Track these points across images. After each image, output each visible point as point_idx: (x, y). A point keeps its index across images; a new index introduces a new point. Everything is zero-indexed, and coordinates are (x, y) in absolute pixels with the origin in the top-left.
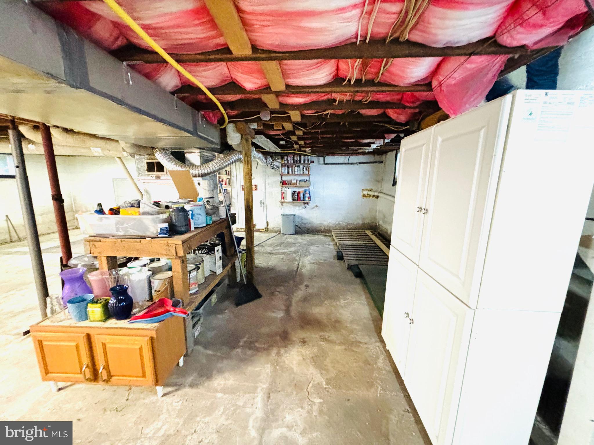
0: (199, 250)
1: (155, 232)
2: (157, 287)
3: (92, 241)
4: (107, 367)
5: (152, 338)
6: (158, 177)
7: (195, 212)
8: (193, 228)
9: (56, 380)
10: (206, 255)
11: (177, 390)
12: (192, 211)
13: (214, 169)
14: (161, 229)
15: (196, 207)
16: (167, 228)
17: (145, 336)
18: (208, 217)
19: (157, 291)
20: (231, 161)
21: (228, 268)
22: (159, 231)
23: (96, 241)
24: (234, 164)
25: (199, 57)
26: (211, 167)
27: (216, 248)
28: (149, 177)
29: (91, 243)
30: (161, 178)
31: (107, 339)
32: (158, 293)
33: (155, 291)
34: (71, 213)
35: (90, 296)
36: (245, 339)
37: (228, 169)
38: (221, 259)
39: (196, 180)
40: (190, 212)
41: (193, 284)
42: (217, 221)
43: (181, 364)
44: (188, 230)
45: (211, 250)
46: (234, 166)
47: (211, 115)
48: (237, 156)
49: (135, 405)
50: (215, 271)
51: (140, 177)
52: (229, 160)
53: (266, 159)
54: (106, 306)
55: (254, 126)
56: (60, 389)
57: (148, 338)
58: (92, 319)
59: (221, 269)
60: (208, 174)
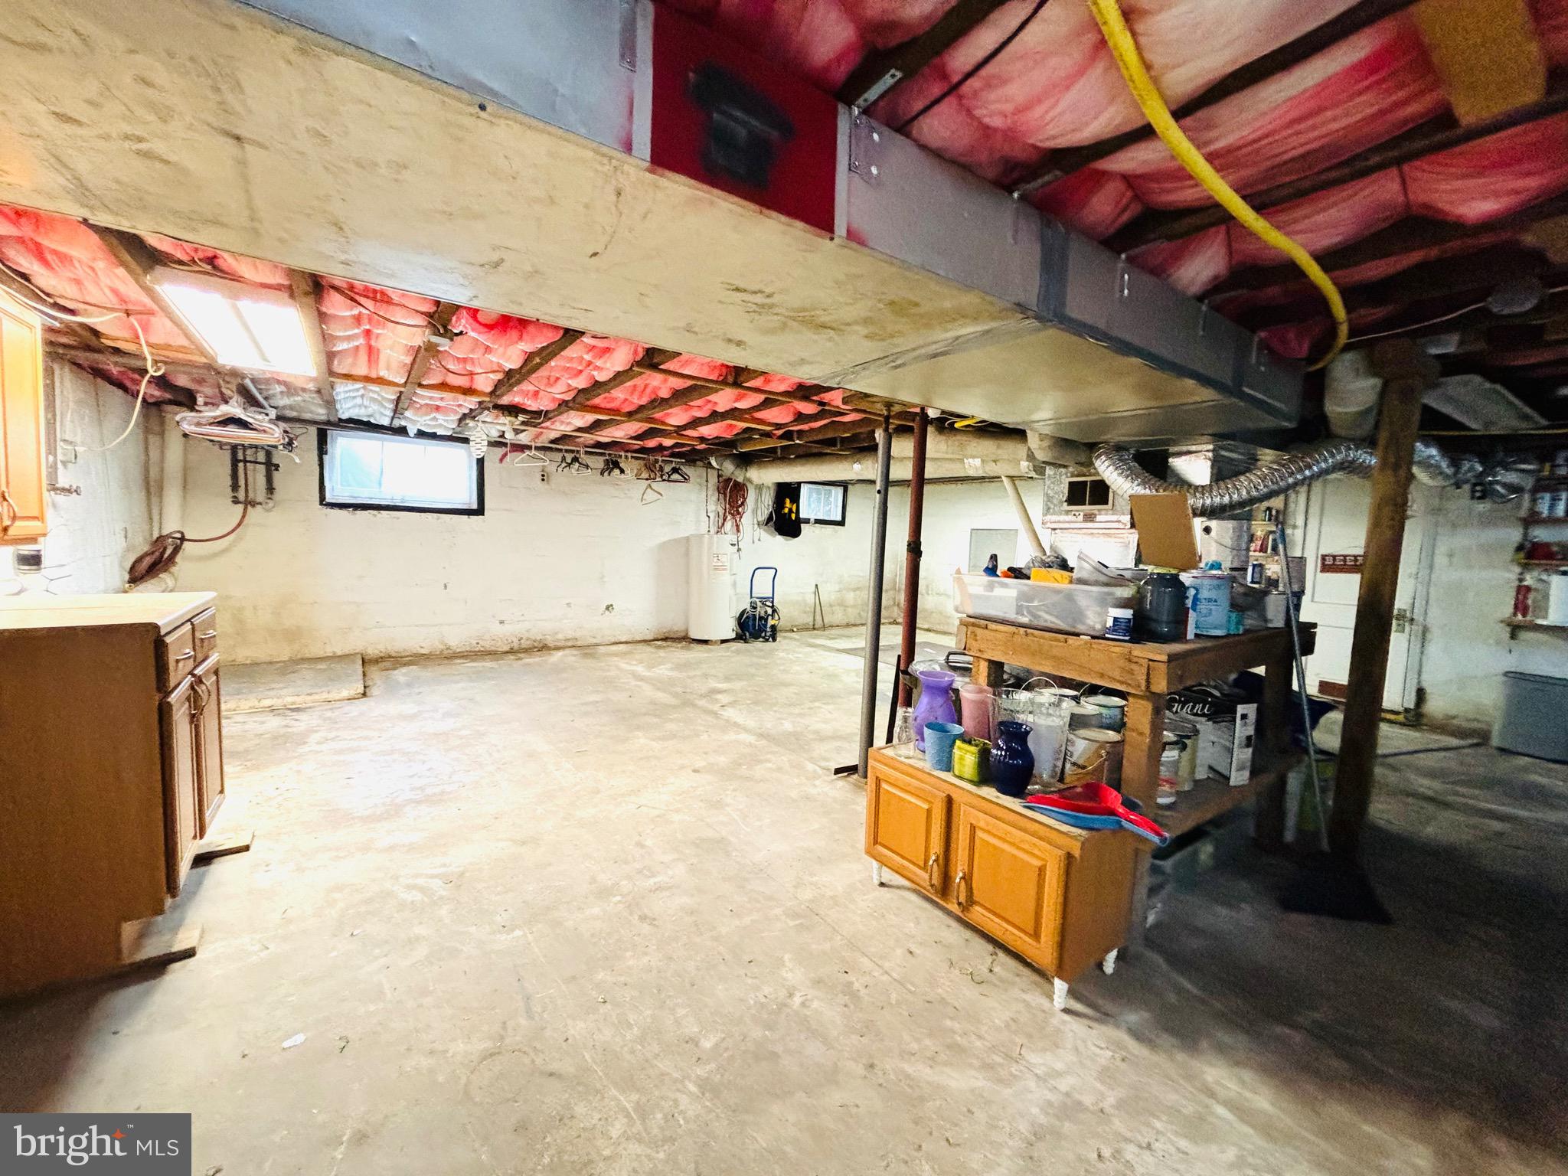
0: (1184, 704)
1: (1098, 626)
2: (1080, 757)
3: (974, 625)
4: (967, 879)
5: (1069, 856)
6: (1089, 518)
7: (1204, 594)
8: (1190, 636)
9: (883, 862)
10: (1203, 719)
11: (1096, 1020)
12: (1197, 590)
13: (1254, 493)
14: (1116, 620)
15: (1206, 582)
16: (1129, 620)
17: (1058, 847)
18: (1234, 615)
19: (1079, 766)
20: (1315, 468)
21: (1268, 778)
22: (1110, 623)
23: (979, 626)
24: (1303, 489)
25: (1334, 174)
26: (1243, 488)
27: (1241, 709)
28: (1070, 518)
29: (970, 628)
30: (1099, 518)
31: (982, 820)
32: (1080, 771)
33: (1074, 764)
34: (891, 592)
35: (957, 729)
36: (1317, 1015)
37: (1277, 503)
38: (1248, 745)
39: (1198, 523)
40: (1192, 592)
41: (1167, 781)
42: (1256, 631)
43: (1109, 966)
44: (1179, 636)
45: (1222, 712)
46: (1302, 498)
47: (1291, 336)
48: (1340, 452)
49: (1006, 990)
50: (1226, 772)
51: (1048, 517)
52: (1309, 467)
53: (1455, 463)
54: (984, 754)
55: (1449, 345)
56: (882, 884)
57: (1060, 853)
58: (957, 773)
59: (1246, 774)
60: (1232, 506)
